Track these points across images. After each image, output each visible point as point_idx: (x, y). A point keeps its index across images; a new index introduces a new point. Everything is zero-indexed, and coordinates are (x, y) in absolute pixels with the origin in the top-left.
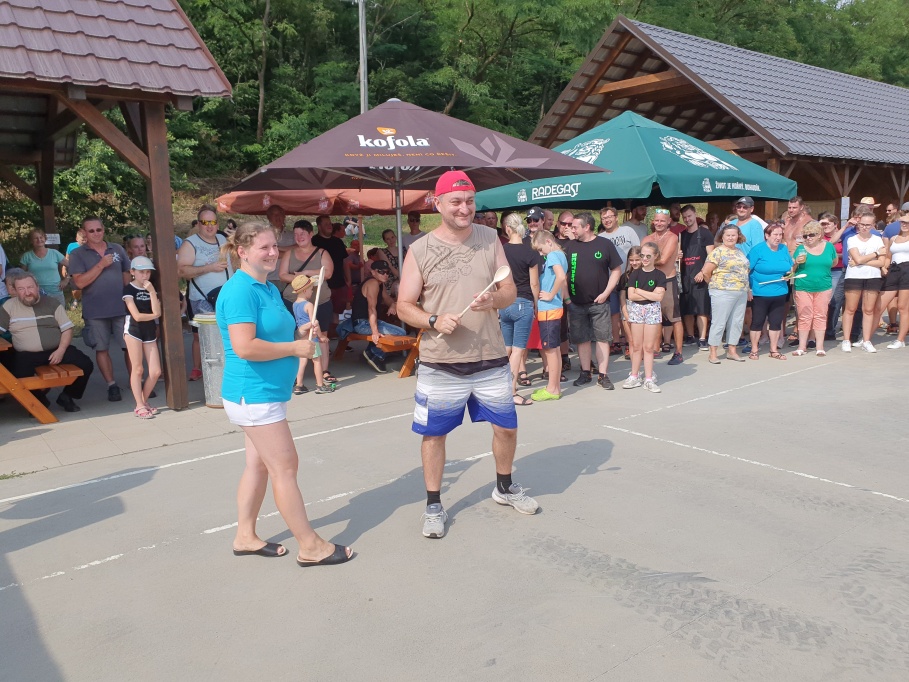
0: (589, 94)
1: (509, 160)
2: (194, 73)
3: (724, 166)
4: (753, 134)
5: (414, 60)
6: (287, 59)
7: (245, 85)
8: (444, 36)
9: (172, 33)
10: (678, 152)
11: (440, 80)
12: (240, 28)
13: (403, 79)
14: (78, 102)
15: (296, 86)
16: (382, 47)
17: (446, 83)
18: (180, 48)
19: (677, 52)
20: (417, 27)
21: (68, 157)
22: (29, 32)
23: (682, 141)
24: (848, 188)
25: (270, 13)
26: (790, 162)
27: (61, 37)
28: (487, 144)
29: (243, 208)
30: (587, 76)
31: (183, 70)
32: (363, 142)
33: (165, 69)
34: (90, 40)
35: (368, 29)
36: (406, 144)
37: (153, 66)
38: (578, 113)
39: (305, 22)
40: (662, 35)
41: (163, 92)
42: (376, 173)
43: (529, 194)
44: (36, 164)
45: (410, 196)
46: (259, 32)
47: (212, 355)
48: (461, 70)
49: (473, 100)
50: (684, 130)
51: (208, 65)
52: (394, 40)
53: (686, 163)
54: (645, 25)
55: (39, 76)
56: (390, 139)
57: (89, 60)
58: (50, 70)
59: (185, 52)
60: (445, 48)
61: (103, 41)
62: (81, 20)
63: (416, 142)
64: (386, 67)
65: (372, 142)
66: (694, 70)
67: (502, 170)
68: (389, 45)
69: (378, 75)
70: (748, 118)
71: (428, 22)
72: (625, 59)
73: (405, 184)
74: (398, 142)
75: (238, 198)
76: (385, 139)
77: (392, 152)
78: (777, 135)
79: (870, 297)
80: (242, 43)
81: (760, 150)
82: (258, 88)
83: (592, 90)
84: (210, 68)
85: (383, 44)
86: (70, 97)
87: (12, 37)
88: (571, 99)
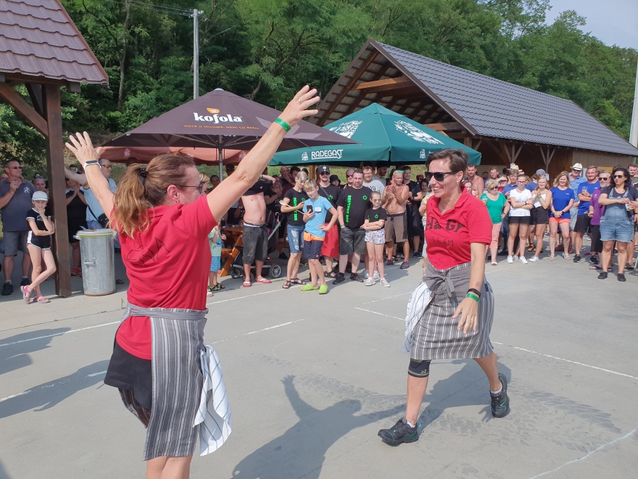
0: (350, 89)
1: (295, 133)
2: (82, 66)
3: (435, 141)
4: (455, 121)
5: (232, 57)
6: (141, 53)
7: (110, 69)
8: (253, 44)
9: (66, 38)
10: (406, 132)
11: (249, 72)
12: (107, 28)
13: (224, 71)
14: (1, 84)
15: (147, 72)
16: (209, 48)
17: (254, 75)
18: (73, 49)
19: (408, 65)
20: (234, 35)
23: (409, 125)
24: (514, 158)
25: (130, 19)
26: (478, 140)
30: (349, 77)
31: (74, 64)
32: (197, 117)
33: (61, 63)
35: (200, 35)
36: (226, 120)
37: (53, 61)
39: (154, 27)
40: (398, 53)
41: (60, 79)
42: (205, 137)
43: (309, 156)
45: (228, 153)
46: (121, 32)
47: (90, 259)
48: (265, 67)
49: (272, 88)
50: (411, 116)
52: (218, 43)
53: (411, 139)
54: (387, 46)
56: (215, 116)
57: (8, 54)
59: (75, 52)
60: (253, 51)
63: (233, 118)
64: (212, 61)
65: (203, 118)
66: (418, 77)
68: (214, 47)
69: (206, 68)
70: (452, 110)
71: (242, 33)
72: (374, 67)
73: (226, 145)
74: (221, 119)
75: (107, 150)
76: (212, 117)
77: (217, 125)
78: (470, 122)
79: (524, 228)
80: (108, 39)
81: (459, 131)
82: (119, 72)
83: (352, 87)
84: (93, 64)
85: (210, 46)
88: (338, 92)
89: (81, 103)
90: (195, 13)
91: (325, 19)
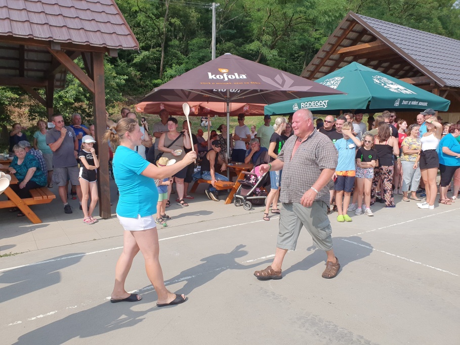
0: (332, 54)
1: (290, 87)
2: (120, 37)
3: (409, 92)
4: (423, 75)
5: (240, 38)
6: (176, 37)
7: (154, 50)
8: (255, 27)
9: (110, 16)
10: (383, 85)
11: (252, 48)
12: (153, 21)
13: (234, 47)
14: (57, 52)
15: (180, 51)
16: (224, 31)
17: (256, 50)
18: (113, 24)
19: (382, 31)
20: (242, 21)
21: (62, 84)
22: (33, 14)
23: (385, 79)
25: (168, 15)
26: (445, 91)
27: (50, 16)
28: (278, 78)
29: (150, 111)
30: (331, 44)
31: (114, 35)
32: (211, 76)
33: (103, 34)
34: (65, 18)
35: (217, 22)
36: (234, 77)
37: (98, 33)
38: (326, 63)
39: (185, 18)
40: (373, 22)
41: (101, 46)
42: (217, 93)
43: (299, 106)
44: (45, 87)
45: (235, 106)
46: (162, 24)
48: (264, 42)
49: (269, 58)
50: (385, 72)
51: (127, 33)
52: (230, 28)
53: (387, 90)
54: (364, 17)
55: (35, 37)
56: (225, 75)
57: (64, 29)
58: (42, 34)
59: (116, 26)
60: (255, 32)
61: (72, 19)
62: (62, 8)
63: (239, 76)
64: (225, 41)
65: (215, 76)
66: (392, 40)
67: (284, 92)
68: (227, 30)
69: (221, 46)
70: (422, 67)
71: (247, 19)
72: (352, 35)
73: (233, 99)
74: (230, 77)
75: (147, 105)
76: (223, 75)
77: (226, 82)
78: (439, 76)
80: (154, 29)
81: (429, 84)
82: (161, 51)
83: (334, 52)
84: (128, 34)
85: (224, 29)
86: (52, 48)
87: (23, 16)
88: (322, 57)
89: (136, 75)
90: (214, 6)
91: (311, 3)
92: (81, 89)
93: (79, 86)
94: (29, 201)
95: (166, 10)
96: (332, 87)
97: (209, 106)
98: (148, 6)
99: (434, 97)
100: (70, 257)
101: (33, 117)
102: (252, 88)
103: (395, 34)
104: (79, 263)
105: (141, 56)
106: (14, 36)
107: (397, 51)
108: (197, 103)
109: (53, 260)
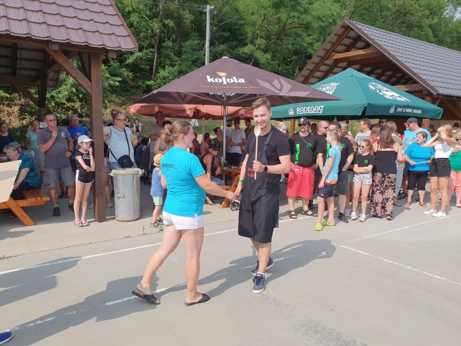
0: (326, 59)
1: (288, 92)
2: (118, 38)
3: (403, 99)
4: (415, 82)
5: (233, 41)
6: (169, 39)
7: (147, 51)
8: (249, 30)
9: (108, 16)
10: (378, 91)
11: (246, 52)
12: (147, 23)
13: (227, 50)
14: (55, 51)
15: (173, 52)
16: (217, 34)
17: (249, 53)
18: (112, 25)
19: (376, 38)
20: (235, 25)
21: (55, 83)
22: (30, 12)
23: (380, 85)
25: (162, 16)
26: (437, 99)
27: (48, 15)
28: (276, 83)
29: (144, 112)
30: (326, 50)
31: (112, 36)
32: (209, 79)
33: (102, 35)
34: (63, 18)
35: (211, 24)
36: (232, 81)
37: (96, 33)
38: (320, 69)
39: (179, 20)
40: (367, 29)
41: (100, 47)
42: (214, 96)
43: (295, 111)
44: (38, 86)
45: (231, 109)
46: (156, 25)
47: (120, 192)
48: (257, 46)
49: (262, 62)
50: (378, 78)
51: (126, 34)
52: (224, 31)
53: (383, 97)
54: (359, 23)
55: (33, 36)
56: (223, 78)
57: (62, 28)
58: (40, 33)
59: (114, 27)
60: (249, 35)
61: (70, 19)
62: (60, 7)
63: (238, 80)
64: (219, 44)
65: (214, 80)
66: (386, 48)
67: (281, 97)
68: (220, 33)
69: (215, 48)
70: (415, 74)
71: (241, 22)
72: (347, 41)
73: (230, 102)
74: (228, 80)
75: (141, 107)
76: (221, 78)
77: (225, 85)
78: (432, 84)
80: (147, 30)
81: (421, 91)
82: (154, 53)
83: (328, 57)
84: (127, 36)
85: (218, 32)
86: (50, 48)
87: (21, 14)
88: (317, 62)
89: (128, 76)
90: (208, 8)
91: (304, 8)
92: (74, 89)
93: (73, 86)
94: (23, 203)
95: (160, 11)
96: (328, 92)
97: (205, 109)
98: (141, 7)
99: (427, 105)
100: (65, 261)
101: (24, 116)
102: (249, 93)
103: (389, 41)
104: (75, 267)
105: (134, 57)
106: (12, 34)
107: (391, 58)
108: (193, 106)
109: (49, 264)
